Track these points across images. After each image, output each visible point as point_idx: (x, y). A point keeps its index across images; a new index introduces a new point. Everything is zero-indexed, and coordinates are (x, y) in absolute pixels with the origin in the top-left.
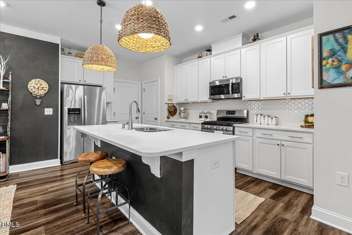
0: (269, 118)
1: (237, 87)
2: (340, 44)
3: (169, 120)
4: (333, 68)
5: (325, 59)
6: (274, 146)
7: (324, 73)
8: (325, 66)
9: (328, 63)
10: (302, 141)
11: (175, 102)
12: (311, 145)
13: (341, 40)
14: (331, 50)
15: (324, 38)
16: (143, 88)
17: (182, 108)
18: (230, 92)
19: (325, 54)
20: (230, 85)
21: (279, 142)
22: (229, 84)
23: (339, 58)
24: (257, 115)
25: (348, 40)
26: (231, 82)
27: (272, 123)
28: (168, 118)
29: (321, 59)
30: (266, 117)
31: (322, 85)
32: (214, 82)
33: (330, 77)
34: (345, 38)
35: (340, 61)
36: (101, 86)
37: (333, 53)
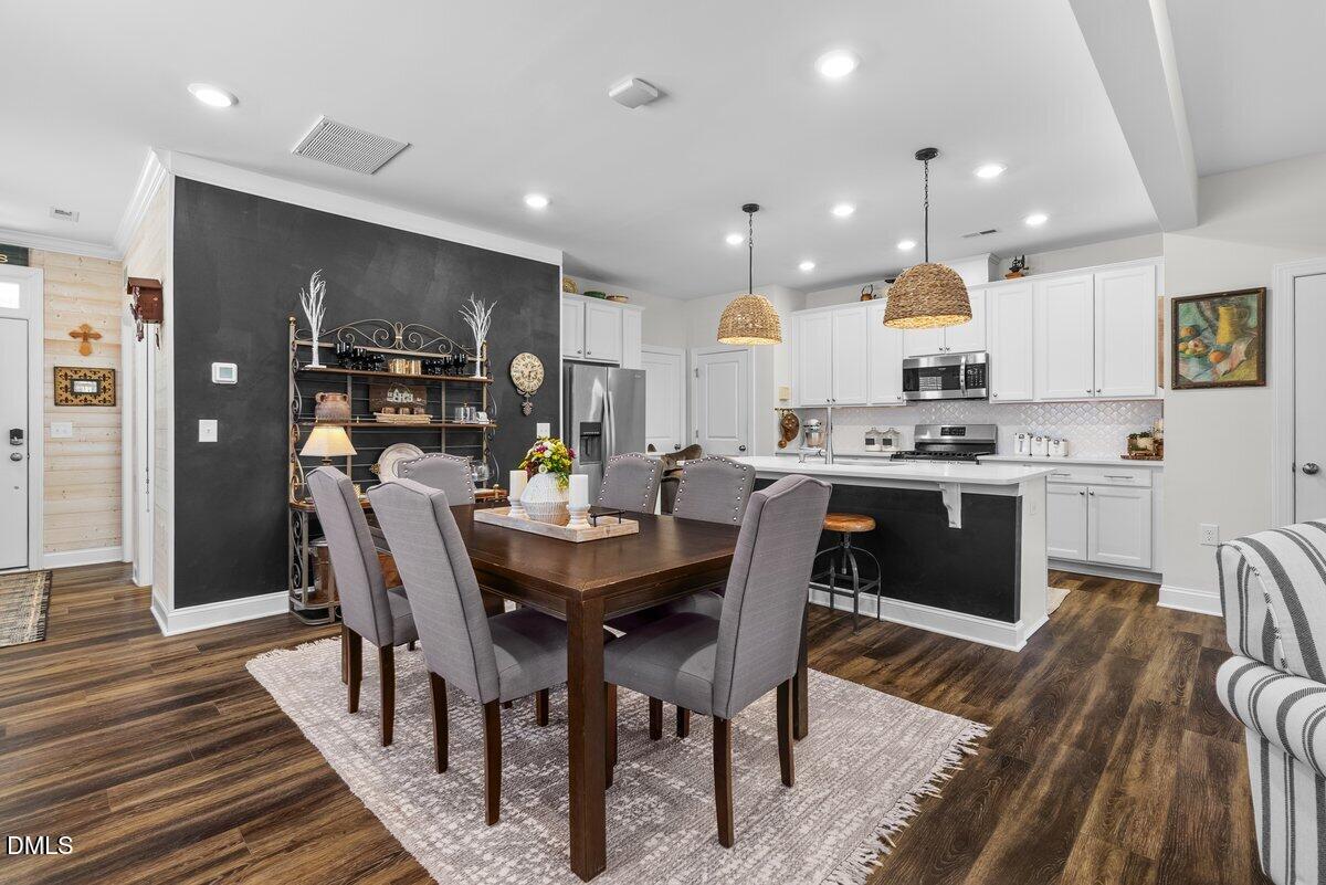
0: (1051, 443)
1: (978, 376)
2: (1206, 320)
3: (783, 450)
4: (1196, 356)
5: (1182, 340)
6: (1073, 497)
7: (1181, 364)
8: (1183, 352)
9: (1187, 348)
10: (1131, 484)
11: (792, 404)
12: (1149, 491)
13: (1208, 313)
14: (1193, 326)
15: (1182, 307)
16: (693, 368)
17: (814, 422)
18: (962, 384)
19: (1183, 333)
20: (963, 367)
21: (1083, 489)
22: (959, 366)
23: (1206, 341)
24: (1022, 437)
25: (1219, 315)
26: (963, 360)
27: (1057, 452)
28: (781, 445)
29: (1176, 340)
30: (1044, 440)
31: (1179, 383)
32: (915, 360)
33: (1190, 370)
34: (1215, 311)
35: (1207, 347)
36: (617, 366)
37: (1196, 332)
